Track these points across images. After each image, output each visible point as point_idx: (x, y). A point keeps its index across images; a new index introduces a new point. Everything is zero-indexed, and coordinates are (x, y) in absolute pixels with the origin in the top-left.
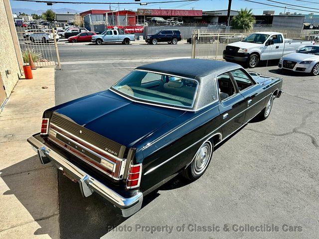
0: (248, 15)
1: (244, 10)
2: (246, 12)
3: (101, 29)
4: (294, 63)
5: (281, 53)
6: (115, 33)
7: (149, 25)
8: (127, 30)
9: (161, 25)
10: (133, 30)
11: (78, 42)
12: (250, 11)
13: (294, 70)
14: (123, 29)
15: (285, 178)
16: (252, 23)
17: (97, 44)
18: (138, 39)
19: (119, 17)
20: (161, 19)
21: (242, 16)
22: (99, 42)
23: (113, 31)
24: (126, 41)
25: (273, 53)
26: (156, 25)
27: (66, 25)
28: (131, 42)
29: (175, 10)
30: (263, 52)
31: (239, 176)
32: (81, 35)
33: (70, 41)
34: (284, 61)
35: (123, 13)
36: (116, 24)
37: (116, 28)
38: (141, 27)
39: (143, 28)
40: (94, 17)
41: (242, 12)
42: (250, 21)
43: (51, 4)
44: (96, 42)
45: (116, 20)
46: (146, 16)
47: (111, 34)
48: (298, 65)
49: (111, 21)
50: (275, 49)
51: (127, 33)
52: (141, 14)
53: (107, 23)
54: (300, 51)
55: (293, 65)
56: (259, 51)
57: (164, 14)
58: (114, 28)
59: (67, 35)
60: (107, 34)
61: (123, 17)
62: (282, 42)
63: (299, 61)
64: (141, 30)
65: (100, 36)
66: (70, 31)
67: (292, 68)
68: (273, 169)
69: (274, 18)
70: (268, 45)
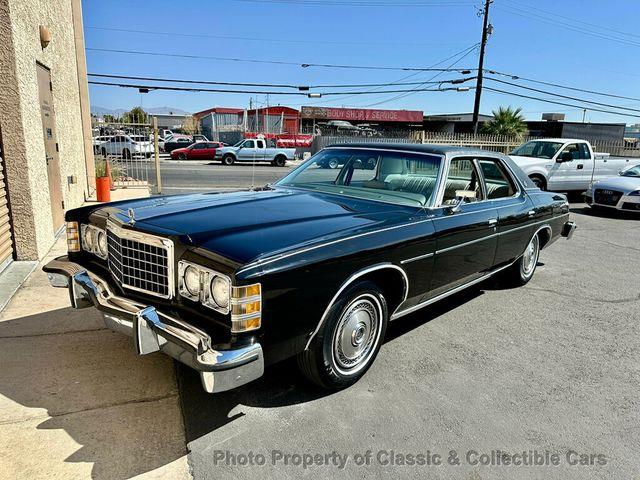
0: (514, 120)
1: (505, 109)
2: (508, 113)
3: (232, 138)
4: (618, 194)
5: (589, 178)
6: (260, 145)
7: (324, 134)
8: (282, 141)
9: (345, 134)
10: (293, 141)
11: (188, 159)
12: (517, 112)
13: (619, 207)
14: (274, 140)
16: (521, 134)
17: (224, 164)
18: (301, 158)
19: (267, 118)
20: (346, 124)
21: (502, 122)
22: (229, 160)
23: (255, 141)
24: (280, 160)
25: (573, 178)
26: (336, 134)
27: (168, 133)
28: (288, 163)
29: (372, 111)
30: (552, 175)
32: (195, 147)
33: (175, 157)
34: (597, 190)
35: (276, 111)
36: (261, 130)
37: (261, 137)
38: (309, 137)
39: (311, 140)
40: (221, 118)
41: (502, 114)
42: (519, 131)
43: (147, 91)
44: (223, 160)
45: (261, 122)
46: (317, 120)
47: (252, 145)
48: (625, 199)
49: (252, 125)
50: (575, 170)
51: (280, 146)
52: (308, 116)
53: (245, 128)
54: (629, 174)
55: (614, 199)
56: (545, 172)
57: (353, 116)
58: (258, 136)
59: (169, 147)
60: (245, 146)
61: (276, 118)
62: (590, 158)
63: (628, 191)
64: (308, 142)
65: (231, 150)
66: (175, 140)
67: (615, 203)
69: (565, 127)
70: (561, 162)
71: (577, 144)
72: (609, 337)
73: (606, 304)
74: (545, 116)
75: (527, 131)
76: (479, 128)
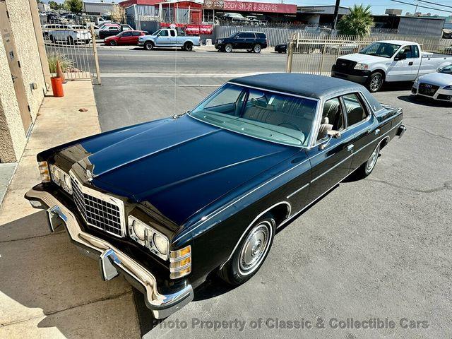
0: (364, 15)
1: (358, 7)
2: (361, 9)
3: (151, 28)
4: (436, 87)
5: (415, 72)
6: (173, 33)
7: (222, 24)
8: (189, 29)
9: (238, 24)
10: (198, 30)
11: (118, 45)
12: (367, 9)
13: (435, 97)
14: (183, 29)
15: (441, 254)
16: (369, 26)
17: (145, 49)
18: (204, 43)
19: (178, 11)
20: (239, 16)
21: (355, 16)
22: (149, 46)
23: (169, 30)
24: (188, 46)
25: (405, 72)
26: (231, 24)
27: (100, 20)
28: (195, 48)
29: (258, 4)
30: (390, 70)
31: (376, 248)
32: (123, 35)
33: (108, 43)
34: (421, 84)
35: (184, 5)
36: (173, 20)
37: (173, 27)
38: (209, 26)
39: (212, 28)
40: (141, 9)
42: (367, 24)
44: (145, 46)
45: (173, 14)
46: (216, 11)
47: (167, 34)
48: (440, 91)
49: (166, 16)
50: (407, 66)
51: (189, 34)
52: (209, 7)
53: (160, 19)
54: (444, 71)
55: (433, 91)
56: (385, 68)
57: (242, 8)
58: (171, 26)
59: (103, 35)
60: (161, 35)
61: (184, 11)
62: (419, 57)
63: (442, 86)
64: (209, 30)
65: (150, 38)
66: (107, 29)
67: (432, 94)
68: (422, 240)
69: (401, 20)
70: (397, 60)
71: (410, 46)
72: (423, 226)
73: (421, 194)
74: (388, 11)
75: (373, 24)
76: (338, 21)
